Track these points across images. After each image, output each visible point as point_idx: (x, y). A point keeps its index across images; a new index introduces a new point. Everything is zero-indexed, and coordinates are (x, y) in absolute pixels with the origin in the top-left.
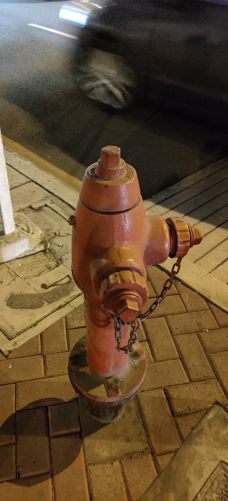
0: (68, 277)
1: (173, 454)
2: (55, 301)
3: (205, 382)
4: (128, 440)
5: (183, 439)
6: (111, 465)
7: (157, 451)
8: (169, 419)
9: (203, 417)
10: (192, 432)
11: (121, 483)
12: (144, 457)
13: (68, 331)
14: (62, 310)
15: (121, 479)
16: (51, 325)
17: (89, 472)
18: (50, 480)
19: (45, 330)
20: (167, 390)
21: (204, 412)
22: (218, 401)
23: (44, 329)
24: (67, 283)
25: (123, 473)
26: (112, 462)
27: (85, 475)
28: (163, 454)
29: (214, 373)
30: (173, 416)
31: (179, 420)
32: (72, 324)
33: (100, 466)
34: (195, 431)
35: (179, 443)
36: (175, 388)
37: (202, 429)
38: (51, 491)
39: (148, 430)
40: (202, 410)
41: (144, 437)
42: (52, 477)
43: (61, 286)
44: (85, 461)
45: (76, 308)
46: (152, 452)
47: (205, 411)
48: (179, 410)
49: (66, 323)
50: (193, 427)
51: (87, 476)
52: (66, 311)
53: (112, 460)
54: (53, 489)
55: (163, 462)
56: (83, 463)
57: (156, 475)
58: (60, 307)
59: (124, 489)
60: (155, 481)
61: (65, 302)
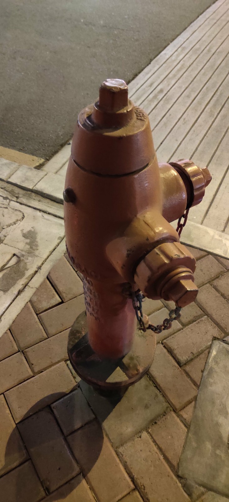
0: (15, 257)
1: (193, 403)
2: (10, 288)
3: (197, 322)
4: (146, 407)
5: (197, 385)
6: (140, 439)
7: (178, 406)
8: (178, 370)
9: (208, 356)
10: (202, 375)
11: (156, 453)
12: (169, 417)
13: (40, 316)
14: (22, 295)
15: (155, 448)
16: (17, 316)
17: (121, 456)
18: (84, 482)
19: (13, 323)
20: (165, 343)
21: (206, 352)
22: (215, 335)
23: (11, 322)
24: (16, 263)
25: (154, 441)
26: (140, 435)
27: (118, 460)
28: (184, 407)
29: (202, 310)
30: (180, 367)
31: (188, 368)
32: (40, 307)
33: (129, 444)
34: (205, 373)
35: (195, 390)
36: (172, 338)
37: (211, 369)
38: (89, 492)
39: (162, 390)
40: (205, 350)
41: (161, 398)
42: (84, 476)
43: (11, 269)
44: (112, 446)
45: (37, 287)
46: (173, 409)
47: (208, 350)
48: (183, 358)
49: (33, 307)
50: (203, 370)
51: (120, 460)
52: (28, 294)
53: (138, 433)
54: (92, 489)
55: (187, 414)
56: (111, 449)
57: (186, 430)
58: (20, 292)
59: (162, 457)
60: (187, 436)
61: (23, 284)
